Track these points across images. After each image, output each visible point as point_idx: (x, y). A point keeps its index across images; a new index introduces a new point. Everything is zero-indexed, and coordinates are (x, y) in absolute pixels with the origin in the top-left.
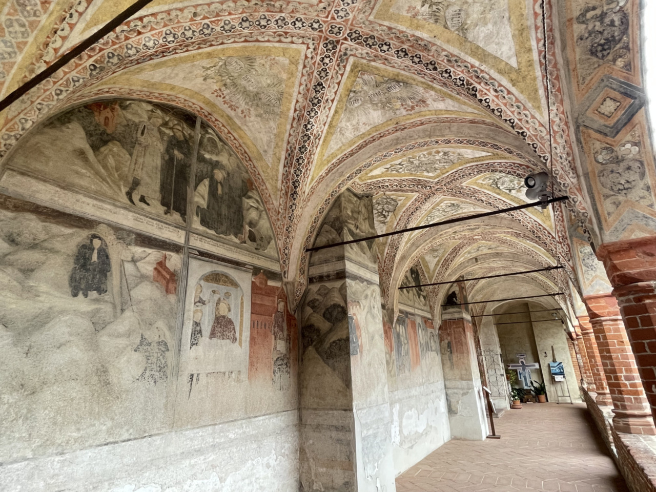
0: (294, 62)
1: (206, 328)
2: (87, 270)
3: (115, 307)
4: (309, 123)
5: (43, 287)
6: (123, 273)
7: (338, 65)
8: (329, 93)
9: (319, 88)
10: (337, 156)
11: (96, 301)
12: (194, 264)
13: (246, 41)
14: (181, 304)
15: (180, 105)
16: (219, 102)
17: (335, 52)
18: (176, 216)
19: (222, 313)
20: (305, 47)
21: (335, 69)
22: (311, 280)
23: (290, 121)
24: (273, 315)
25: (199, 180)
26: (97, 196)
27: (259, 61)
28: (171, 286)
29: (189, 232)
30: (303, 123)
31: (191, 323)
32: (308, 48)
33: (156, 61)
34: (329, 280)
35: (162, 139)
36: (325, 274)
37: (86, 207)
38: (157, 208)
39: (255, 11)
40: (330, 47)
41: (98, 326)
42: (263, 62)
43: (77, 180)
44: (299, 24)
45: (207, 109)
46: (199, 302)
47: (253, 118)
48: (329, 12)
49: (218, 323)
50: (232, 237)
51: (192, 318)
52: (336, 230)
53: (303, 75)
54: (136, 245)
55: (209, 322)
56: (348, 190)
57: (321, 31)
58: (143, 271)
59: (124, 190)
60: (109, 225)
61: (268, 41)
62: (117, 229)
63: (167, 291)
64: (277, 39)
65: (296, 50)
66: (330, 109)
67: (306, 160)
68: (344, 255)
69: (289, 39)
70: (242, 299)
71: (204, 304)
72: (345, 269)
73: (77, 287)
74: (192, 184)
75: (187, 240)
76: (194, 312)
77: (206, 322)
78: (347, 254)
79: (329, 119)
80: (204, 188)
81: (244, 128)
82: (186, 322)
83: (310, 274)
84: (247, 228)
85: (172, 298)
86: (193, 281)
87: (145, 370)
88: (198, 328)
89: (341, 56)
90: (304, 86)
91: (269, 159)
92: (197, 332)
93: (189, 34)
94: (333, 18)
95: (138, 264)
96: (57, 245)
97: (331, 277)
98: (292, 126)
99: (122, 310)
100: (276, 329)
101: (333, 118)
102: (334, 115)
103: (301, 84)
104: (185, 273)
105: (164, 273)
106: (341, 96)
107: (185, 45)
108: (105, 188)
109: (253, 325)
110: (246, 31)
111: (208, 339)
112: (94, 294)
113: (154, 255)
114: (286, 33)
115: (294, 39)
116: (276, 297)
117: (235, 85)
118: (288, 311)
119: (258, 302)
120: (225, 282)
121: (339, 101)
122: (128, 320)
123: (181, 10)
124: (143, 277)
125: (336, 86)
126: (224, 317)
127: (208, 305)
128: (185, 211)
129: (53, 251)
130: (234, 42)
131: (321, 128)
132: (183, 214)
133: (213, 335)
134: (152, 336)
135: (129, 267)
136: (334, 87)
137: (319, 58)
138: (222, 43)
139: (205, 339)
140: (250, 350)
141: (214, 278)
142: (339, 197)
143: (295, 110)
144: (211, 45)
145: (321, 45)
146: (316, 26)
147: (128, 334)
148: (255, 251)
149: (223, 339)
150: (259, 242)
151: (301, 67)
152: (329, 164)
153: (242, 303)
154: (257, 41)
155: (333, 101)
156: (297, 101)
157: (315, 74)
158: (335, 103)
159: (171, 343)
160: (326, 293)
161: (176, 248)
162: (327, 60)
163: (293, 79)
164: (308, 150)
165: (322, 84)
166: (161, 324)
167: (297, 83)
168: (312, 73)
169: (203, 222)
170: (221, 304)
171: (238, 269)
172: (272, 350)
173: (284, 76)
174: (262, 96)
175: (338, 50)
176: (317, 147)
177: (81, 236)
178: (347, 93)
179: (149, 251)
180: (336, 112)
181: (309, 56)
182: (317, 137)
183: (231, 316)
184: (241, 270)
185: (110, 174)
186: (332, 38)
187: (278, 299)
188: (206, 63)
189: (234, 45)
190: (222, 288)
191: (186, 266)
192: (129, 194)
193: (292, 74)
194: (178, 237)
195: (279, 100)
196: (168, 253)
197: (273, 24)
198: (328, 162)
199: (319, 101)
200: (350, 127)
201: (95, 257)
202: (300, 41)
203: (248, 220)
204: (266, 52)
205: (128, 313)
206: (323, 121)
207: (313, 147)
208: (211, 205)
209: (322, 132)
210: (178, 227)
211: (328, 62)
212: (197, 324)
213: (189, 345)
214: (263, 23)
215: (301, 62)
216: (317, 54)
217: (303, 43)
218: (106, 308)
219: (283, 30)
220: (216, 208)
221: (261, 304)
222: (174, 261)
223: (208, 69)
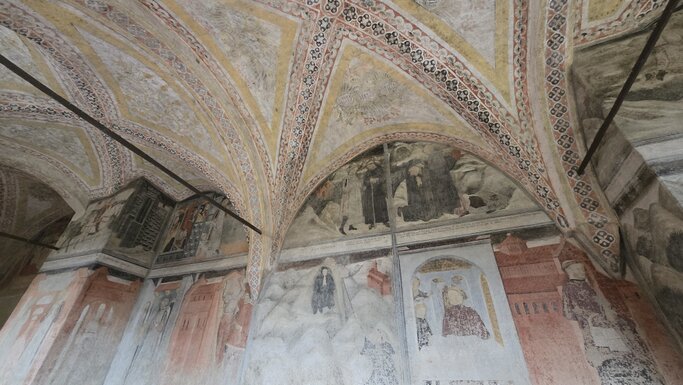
0: (358, 53)
1: (436, 324)
2: (321, 293)
3: (341, 316)
4: (424, 65)
5: (299, 311)
6: (344, 288)
7: (375, 10)
8: (403, 29)
9: (392, 39)
10: (506, 45)
11: (328, 313)
12: (405, 260)
13: (326, 85)
14: (398, 302)
15: (367, 148)
16: (376, 124)
17: (358, 10)
18: (380, 226)
19: (454, 303)
20: (345, 39)
21: (377, 15)
22: (618, 210)
23: (416, 82)
24: (560, 288)
25: (396, 186)
26: (322, 241)
27: (348, 81)
28: (386, 287)
29: (393, 233)
30: (422, 71)
31: (415, 319)
32: (347, 36)
33: (311, 146)
34: (638, 196)
35: (359, 179)
36: (627, 190)
37: (316, 252)
38: (363, 227)
39: (301, 70)
40: (350, 14)
41: (331, 334)
42: (350, 79)
43: (310, 238)
44: (320, 40)
45: (381, 134)
46: (419, 296)
47: (402, 110)
48: (311, 10)
49: (451, 315)
50: (448, 216)
51: (414, 314)
52: (596, 116)
53: (374, 50)
54: (351, 263)
55: (437, 315)
56: (577, 52)
57: (332, 20)
58: (359, 281)
59: (338, 228)
60: (331, 257)
61: (331, 68)
62: (337, 257)
63: (382, 293)
64: (331, 61)
65: (346, 48)
66: (424, 34)
67: (469, 90)
68: (627, 142)
69: (335, 52)
70: (483, 279)
71: (425, 297)
72: (644, 163)
73: (316, 307)
74: (390, 193)
75: (394, 240)
76: (415, 308)
77: (434, 316)
78: (629, 138)
79: (438, 39)
80: (402, 190)
81: (408, 120)
82: (408, 321)
83: (611, 200)
84: (466, 197)
85: (388, 298)
86: (407, 277)
87: (373, 373)
88: (425, 325)
89: (363, 4)
90: (386, 53)
91: (447, 122)
92: (424, 330)
93: (300, 120)
94: (317, 7)
95: (354, 277)
96: (304, 282)
97: (637, 190)
98: (423, 83)
99: (347, 318)
100: (577, 309)
101: (439, 34)
102: (436, 31)
103: (383, 55)
104: (397, 271)
105: (377, 277)
106: (414, 16)
107: (309, 126)
108: (327, 234)
109: (516, 312)
110: (316, 83)
111: (441, 337)
112: (326, 309)
113: (366, 265)
114: (327, 52)
115: (335, 46)
116: (557, 261)
117: (365, 107)
118: (598, 275)
119: (517, 276)
120: (449, 266)
121: (420, 20)
122: (353, 324)
123: (286, 116)
124: (360, 287)
125: (398, 18)
126: (458, 307)
127: (431, 298)
128: (387, 218)
129: (302, 286)
130: (323, 94)
131: (443, 53)
132: (385, 221)
133: (446, 330)
134: (374, 338)
135: (348, 282)
136: (399, 21)
137: (360, 29)
138: (321, 102)
139: (437, 337)
140: (524, 349)
141: (434, 265)
142: (571, 73)
143: (407, 71)
144: (319, 110)
145: (347, 23)
146: (324, 25)
147: (354, 339)
148: (488, 215)
149: (464, 335)
150: (490, 203)
151: (364, 49)
152: (511, 61)
153: (485, 285)
154: (328, 77)
155: (415, 27)
156: (399, 66)
157: (375, 37)
158: (420, 25)
159: (395, 344)
160: (647, 221)
161: (385, 252)
162: (365, 21)
163: (375, 61)
164: (459, 80)
165: (389, 34)
166: (381, 325)
167: (381, 58)
168: (374, 40)
169: (407, 218)
170: (450, 292)
171: (465, 246)
172: (582, 346)
173: (369, 67)
174: (383, 93)
175: (356, 7)
176: (465, 68)
177: (314, 271)
178: (415, 6)
179: (361, 263)
180: (433, 27)
181: (356, 37)
182: (452, 62)
183: (470, 303)
184: (472, 245)
185: (329, 224)
186: (341, 10)
187: (561, 261)
188: (333, 118)
189: (326, 94)
190: (446, 275)
191: (397, 264)
192: (342, 230)
193: (370, 60)
194: (385, 242)
195: (391, 80)
196: (377, 259)
197: (315, 61)
198: (505, 61)
199: (407, 44)
200: (469, 14)
201: (325, 283)
202: (338, 42)
203: (464, 189)
204: (342, 73)
205: (351, 320)
206: (435, 47)
207: (460, 73)
208: (413, 199)
209: (449, 53)
210: (383, 234)
211: (367, 21)
212: (421, 321)
213: (417, 347)
214: (312, 68)
215: (359, 47)
216: (356, 30)
217: (341, 40)
218: (335, 319)
219: (323, 54)
220: (419, 199)
221: (524, 278)
222: (384, 264)
223: (341, 118)
